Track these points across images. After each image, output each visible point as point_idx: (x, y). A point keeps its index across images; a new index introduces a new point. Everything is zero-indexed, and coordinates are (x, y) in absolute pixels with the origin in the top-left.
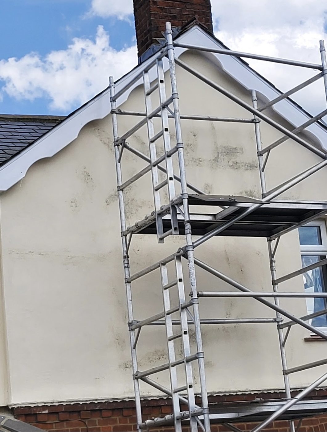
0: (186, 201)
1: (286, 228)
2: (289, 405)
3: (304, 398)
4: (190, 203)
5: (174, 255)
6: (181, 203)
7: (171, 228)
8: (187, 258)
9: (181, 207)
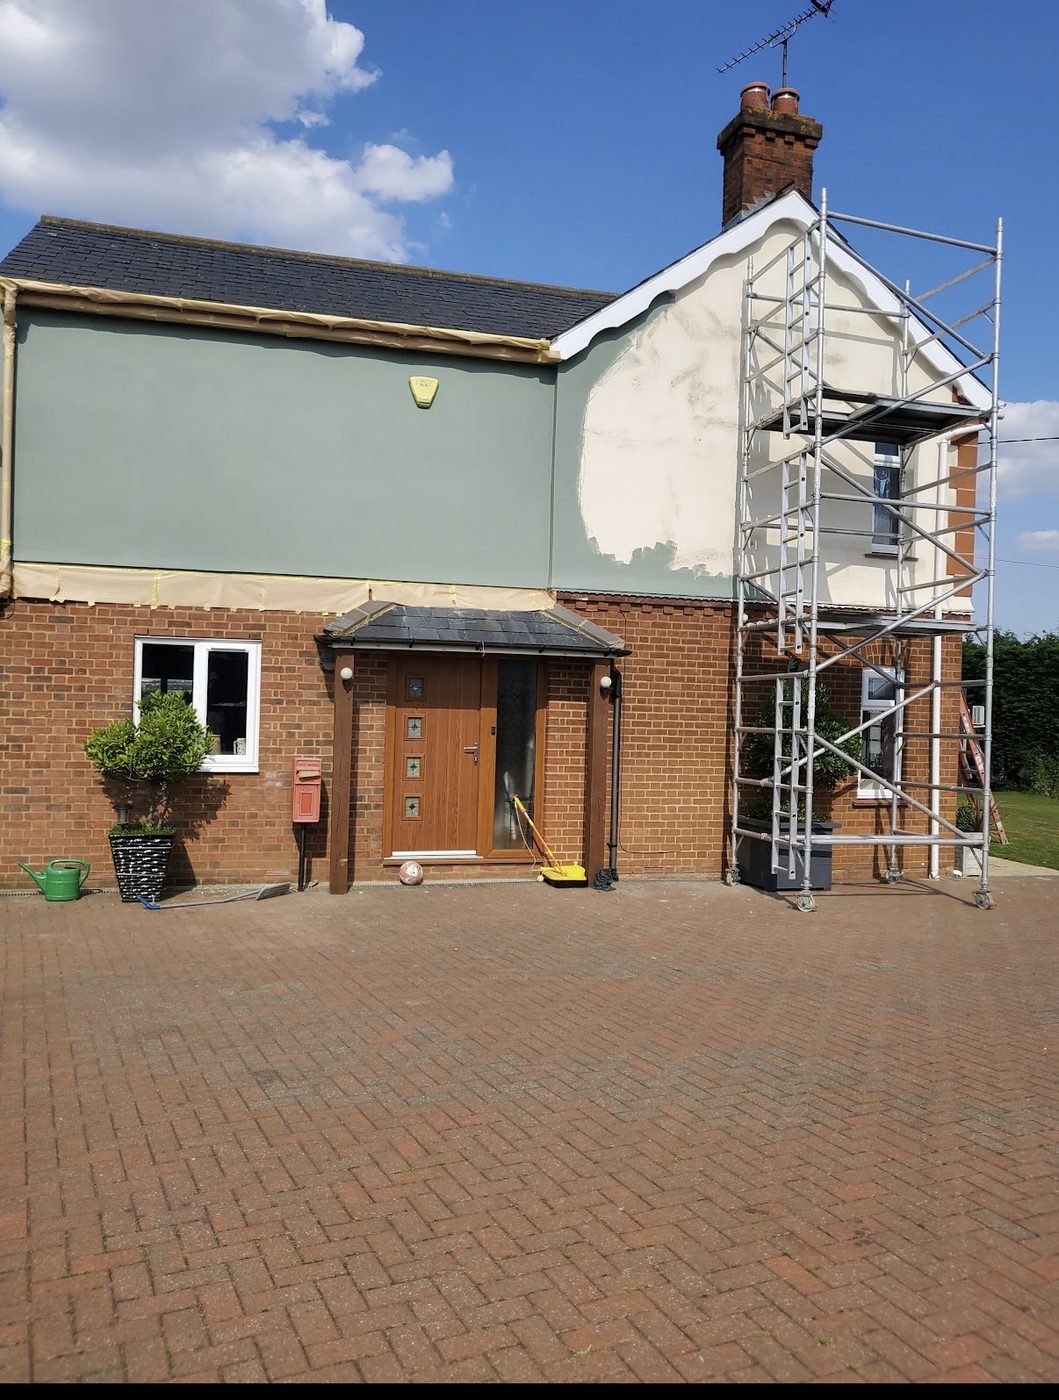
0: (820, 393)
1: (924, 436)
2: (900, 620)
3: (918, 616)
4: (824, 396)
5: (799, 452)
6: (814, 396)
7: (799, 422)
8: (814, 456)
9: (814, 401)
